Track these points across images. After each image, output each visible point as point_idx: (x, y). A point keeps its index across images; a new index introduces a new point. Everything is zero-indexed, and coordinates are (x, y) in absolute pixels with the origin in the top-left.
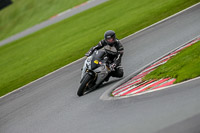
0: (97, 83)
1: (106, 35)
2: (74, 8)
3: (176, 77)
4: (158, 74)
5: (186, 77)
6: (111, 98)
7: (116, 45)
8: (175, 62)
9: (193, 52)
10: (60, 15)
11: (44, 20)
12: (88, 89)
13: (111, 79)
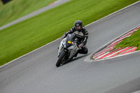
1: (76, 24)
3: (138, 46)
4: (125, 44)
6: (92, 61)
7: (83, 31)
8: (137, 35)
10: (56, 2)
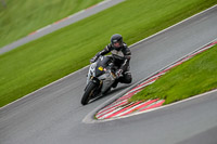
0: (103, 90)
1: (112, 39)
2: (54, 24)
3: (165, 98)
4: (146, 94)
5: (176, 98)
6: (94, 121)
7: (124, 49)
8: (165, 81)
9: (183, 70)
11: (22, 37)
12: (92, 97)
13: (120, 85)
